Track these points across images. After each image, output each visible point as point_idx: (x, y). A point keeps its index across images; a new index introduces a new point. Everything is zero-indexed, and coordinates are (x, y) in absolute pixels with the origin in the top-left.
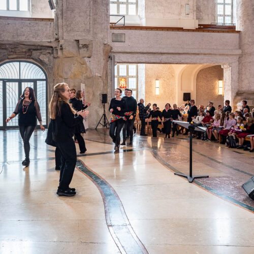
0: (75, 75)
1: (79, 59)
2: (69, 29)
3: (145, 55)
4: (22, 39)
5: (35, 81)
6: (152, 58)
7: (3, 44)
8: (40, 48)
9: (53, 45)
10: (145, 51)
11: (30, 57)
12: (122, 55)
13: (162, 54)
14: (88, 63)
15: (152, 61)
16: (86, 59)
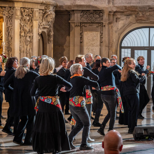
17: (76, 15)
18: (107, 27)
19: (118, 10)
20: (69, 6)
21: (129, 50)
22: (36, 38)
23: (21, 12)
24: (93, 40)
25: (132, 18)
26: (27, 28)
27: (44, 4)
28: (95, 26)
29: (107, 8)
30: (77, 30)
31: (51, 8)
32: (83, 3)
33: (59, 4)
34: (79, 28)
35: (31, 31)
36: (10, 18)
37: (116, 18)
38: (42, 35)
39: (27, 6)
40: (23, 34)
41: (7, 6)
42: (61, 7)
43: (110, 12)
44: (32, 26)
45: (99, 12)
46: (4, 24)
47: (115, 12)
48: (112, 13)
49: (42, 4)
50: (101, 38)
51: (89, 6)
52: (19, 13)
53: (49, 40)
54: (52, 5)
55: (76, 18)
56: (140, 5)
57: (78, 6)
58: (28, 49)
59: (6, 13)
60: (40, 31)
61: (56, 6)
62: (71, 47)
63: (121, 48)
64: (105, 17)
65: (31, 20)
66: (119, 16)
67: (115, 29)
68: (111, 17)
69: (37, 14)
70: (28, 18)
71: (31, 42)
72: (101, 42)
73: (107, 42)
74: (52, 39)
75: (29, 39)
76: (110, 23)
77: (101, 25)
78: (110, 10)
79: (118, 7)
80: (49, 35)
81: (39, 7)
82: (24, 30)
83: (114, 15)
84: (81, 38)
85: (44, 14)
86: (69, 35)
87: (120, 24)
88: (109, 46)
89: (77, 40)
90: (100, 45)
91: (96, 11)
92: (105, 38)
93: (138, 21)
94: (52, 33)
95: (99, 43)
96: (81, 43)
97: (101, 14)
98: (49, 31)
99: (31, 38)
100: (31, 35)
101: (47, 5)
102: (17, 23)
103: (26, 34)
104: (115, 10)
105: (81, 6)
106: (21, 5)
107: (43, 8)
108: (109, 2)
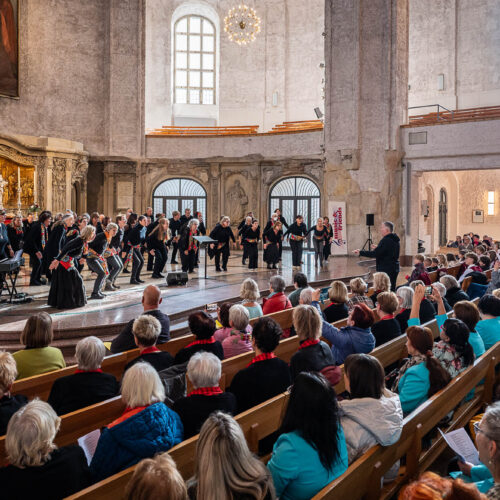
0: (338, 192)
1: (342, 172)
2: (333, 138)
3: (455, 159)
4: (295, 153)
5: (309, 198)
6: (467, 163)
7: (277, 161)
8: (311, 162)
9: (321, 158)
10: (453, 154)
11: (303, 172)
12: (422, 162)
13: (482, 155)
14: (353, 177)
15: (467, 167)
16: (351, 172)
17: (109, 166)
18: (140, 177)
19: (150, 162)
20: (102, 157)
21: (161, 200)
22: (69, 188)
23: (54, 162)
24: (126, 190)
25: (164, 170)
26: (60, 178)
27: (77, 154)
28: (129, 177)
30: (111, 180)
31: (85, 159)
32: (116, 155)
33: (92, 155)
34: (113, 178)
35: (64, 181)
36: (42, 167)
37: (149, 170)
38: (75, 185)
39: (59, 155)
40: (55, 183)
41: (39, 155)
42: (95, 157)
43: (143, 164)
44: (65, 176)
45: (132, 163)
46: (35, 173)
47: (147, 164)
48: (145, 165)
49: (75, 154)
50: (134, 188)
51: (122, 157)
52: (51, 163)
53: (82, 190)
55: (110, 168)
56: (171, 158)
57: (111, 157)
58: (61, 198)
59: (37, 162)
60: (74, 181)
61: (89, 157)
62: (105, 196)
63: (154, 197)
64: (138, 168)
65: (64, 170)
66: (151, 168)
67: (147, 179)
68: (144, 169)
69: (70, 164)
70: (61, 168)
71: (64, 191)
72: (135, 192)
73: (140, 192)
74: (85, 188)
75: (61, 188)
76: (142, 174)
77: (134, 175)
78: (143, 162)
80: (82, 185)
81: (72, 157)
82: (56, 179)
84: (115, 188)
85: (78, 165)
86: (103, 184)
87: (153, 175)
88: (142, 195)
89: (111, 189)
90: (134, 195)
91: (129, 162)
92: (139, 188)
93: (170, 172)
94: (86, 183)
95: (132, 193)
96: (115, 192)
97: (134, 166)
98: (83, 181)
99: (64, 187)
100: (64, 184)
101: (80, 156)
102: (49, 173)
103: (58, 184)
104: (147, 161)
105: (115, 157)
106: (53, 155)
107: (76, 158)
108: (142, 154)
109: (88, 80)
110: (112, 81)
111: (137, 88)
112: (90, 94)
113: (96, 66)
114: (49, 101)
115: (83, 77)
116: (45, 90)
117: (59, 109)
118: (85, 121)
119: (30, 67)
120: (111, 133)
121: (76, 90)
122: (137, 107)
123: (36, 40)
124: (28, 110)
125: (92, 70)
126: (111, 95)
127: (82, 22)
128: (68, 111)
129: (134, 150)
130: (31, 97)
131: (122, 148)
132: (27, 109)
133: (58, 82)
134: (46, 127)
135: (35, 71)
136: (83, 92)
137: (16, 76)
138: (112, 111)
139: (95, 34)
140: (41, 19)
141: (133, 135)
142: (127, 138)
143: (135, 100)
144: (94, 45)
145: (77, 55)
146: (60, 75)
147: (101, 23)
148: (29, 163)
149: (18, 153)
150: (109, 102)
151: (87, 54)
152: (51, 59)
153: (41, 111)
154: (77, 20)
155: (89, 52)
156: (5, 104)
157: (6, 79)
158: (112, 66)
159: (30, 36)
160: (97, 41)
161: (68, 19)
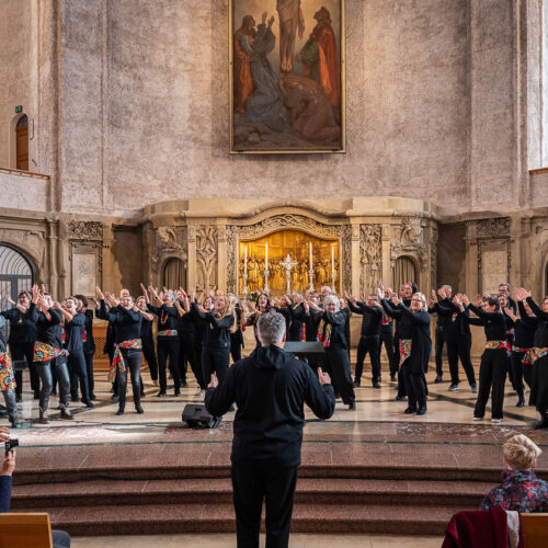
17: (470, 228)
18: (518, 242)
19: (537, 214)
22: (387, 266)
23: (361, 230)
24: (498, 264)
26: (372, 253)
27: (398, 216)
28: (499, 242)
29: (516, 213)
30: (472, 251)
31: (416, 222)
32: (481, 210)
34: (476, 247)
35: (379, 256)
36: (348, 239)
37: (537, 228)
39: (369, 221)
40: (365, 260)
41: (341, 223)
43: (523, 219)
44: (380, 249)
45: (504, 220)
47: (532, 218)
48: (527, 221)
50: (509, 260)
51: (488, 212)
52: (357, 232)
53: (421, 268)
54: (415, 217)
55: (472, 232)
58: (375, 282)
59: (341, 233)
64: (515, 226)
65: (379, 241)
66: (540, 224)
67: (534, 245)
68: (527, 227)
69: (387, 232)
70: (372, 238)
71: (380, 271)
72: (509, 267)
73: (519, 265)
74: (429, 264)
75: (374, 267)
76: (525, 236)
77: (508, 240)
78: (523, 216)
79: (536, 211)
81: (390, 221)
82: (368, 255)
83: (531, 223)
84: (480, 262)
85: (405, 232)
86: (464, 257)
87: (543, 237)
88: (524, 273)
89: (474, 265)
90: (508, 272)
91: (499, 219)
92: (516, 260)
95: (505, 268)
96: (480, 268)
97: (508, 224)
98: (421, 254)
99: (380, 266)
100: (379, 261)
102: (355, 246)
103: (368, 260)
104: (531, 214)
105: (475, 214)
106: (359, 221)
107: (400, 222)
108: (522, 203)
109: (444, 103)
110: (474, 95)
111: (511, 97)
112: (447, 122)
113: (455, 79)
114: (391, 147)
115: (438, 101)
116: (386, 133)
117: (405, 155)
118: (441, 164)
119: (367, 105)
120: (473, 177)
121: (427, 122)
122: (513, 126)
123: (375, 68)
124: (365, 164)
125: (450, 87)
126: (473, 118)
127: (435, 21)
128: (416, 156)
129: (509, 199)
130: (369, 146)
131: (490, 198)
132: (363, 164)
133: (403, 118)
134: (388, 184)
135: (373, 110)
136: (438, 123)
137: (339, 123)
138: (474, 141)
139: (454, 31)
140: (381, 36)
141: (507, 174)
142: (497, 182)
143: (509, 116)
144: (452, 49)
145: (428, 71)
146: (405, 108)
147: (462, 12)
148: (331, 236)
149: (318, 223)
150: (470, 130)
151: (442, 65)
152: (393, 87)
153: (382, 162)
154: (428, 21)
155: (445, 61)
156: (336, 162)
157: (327, 129)
158: (474, 73)
159: (367, 64)
160: (456, 40)
161: (417, 23)
